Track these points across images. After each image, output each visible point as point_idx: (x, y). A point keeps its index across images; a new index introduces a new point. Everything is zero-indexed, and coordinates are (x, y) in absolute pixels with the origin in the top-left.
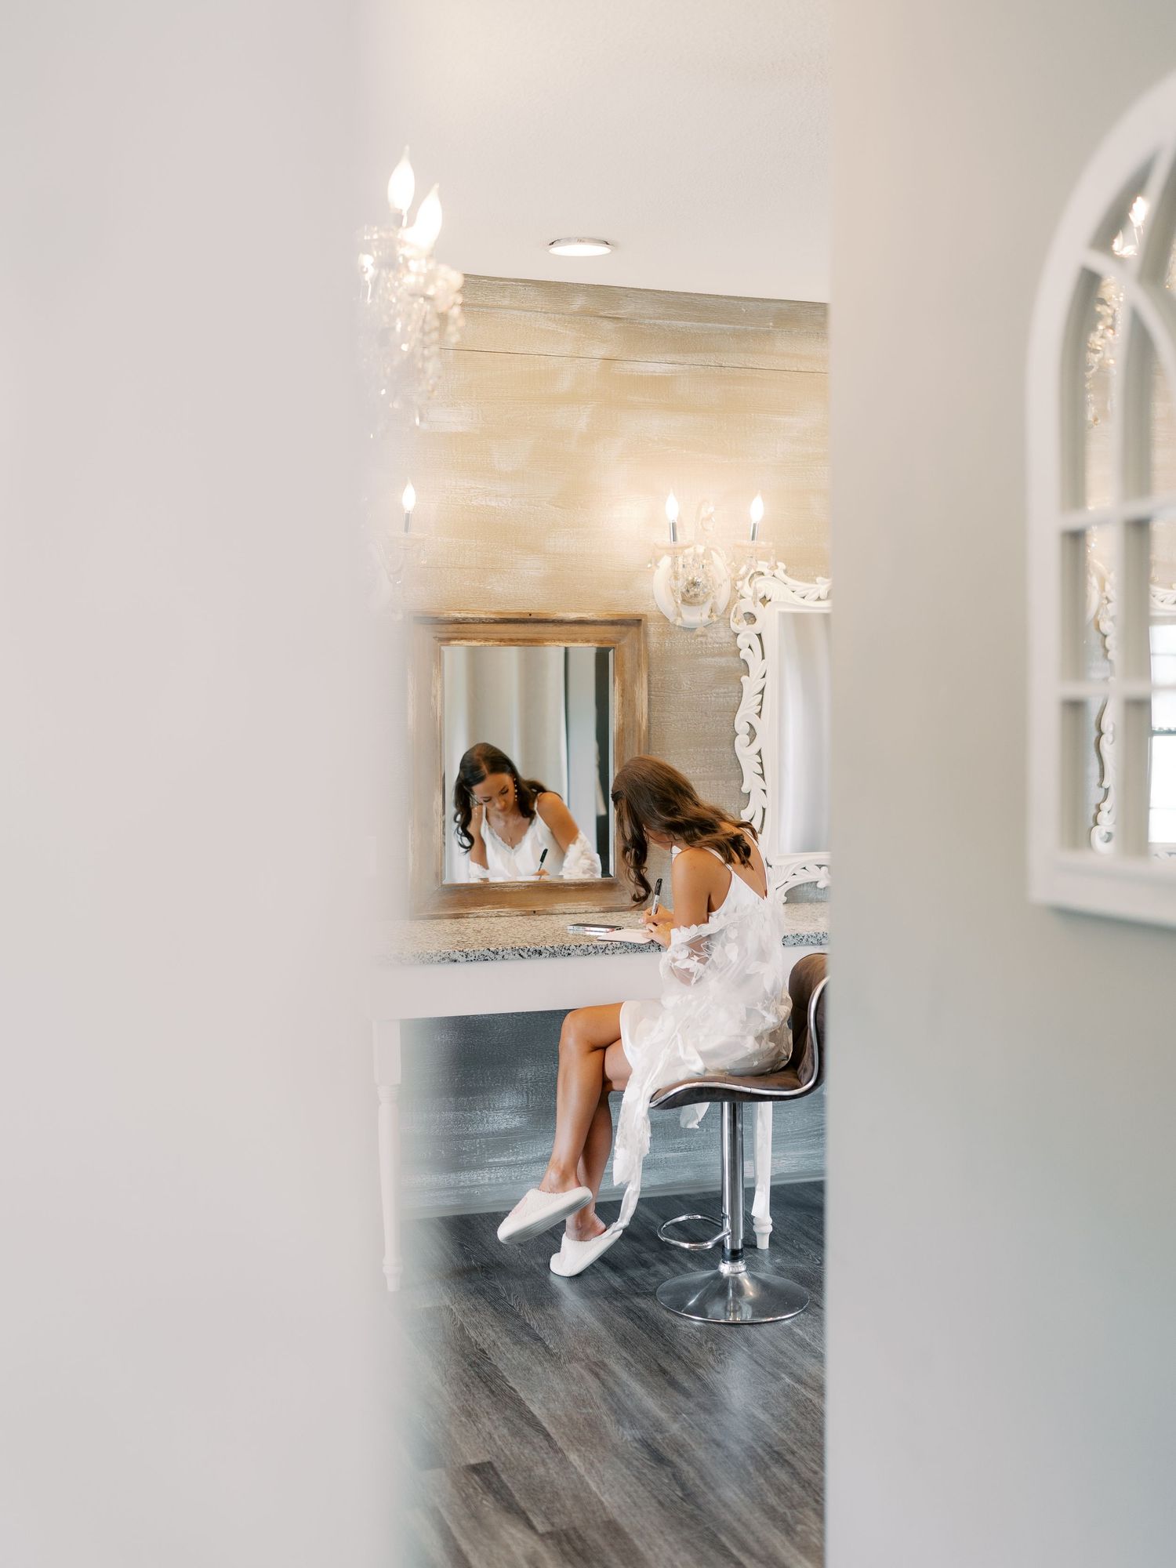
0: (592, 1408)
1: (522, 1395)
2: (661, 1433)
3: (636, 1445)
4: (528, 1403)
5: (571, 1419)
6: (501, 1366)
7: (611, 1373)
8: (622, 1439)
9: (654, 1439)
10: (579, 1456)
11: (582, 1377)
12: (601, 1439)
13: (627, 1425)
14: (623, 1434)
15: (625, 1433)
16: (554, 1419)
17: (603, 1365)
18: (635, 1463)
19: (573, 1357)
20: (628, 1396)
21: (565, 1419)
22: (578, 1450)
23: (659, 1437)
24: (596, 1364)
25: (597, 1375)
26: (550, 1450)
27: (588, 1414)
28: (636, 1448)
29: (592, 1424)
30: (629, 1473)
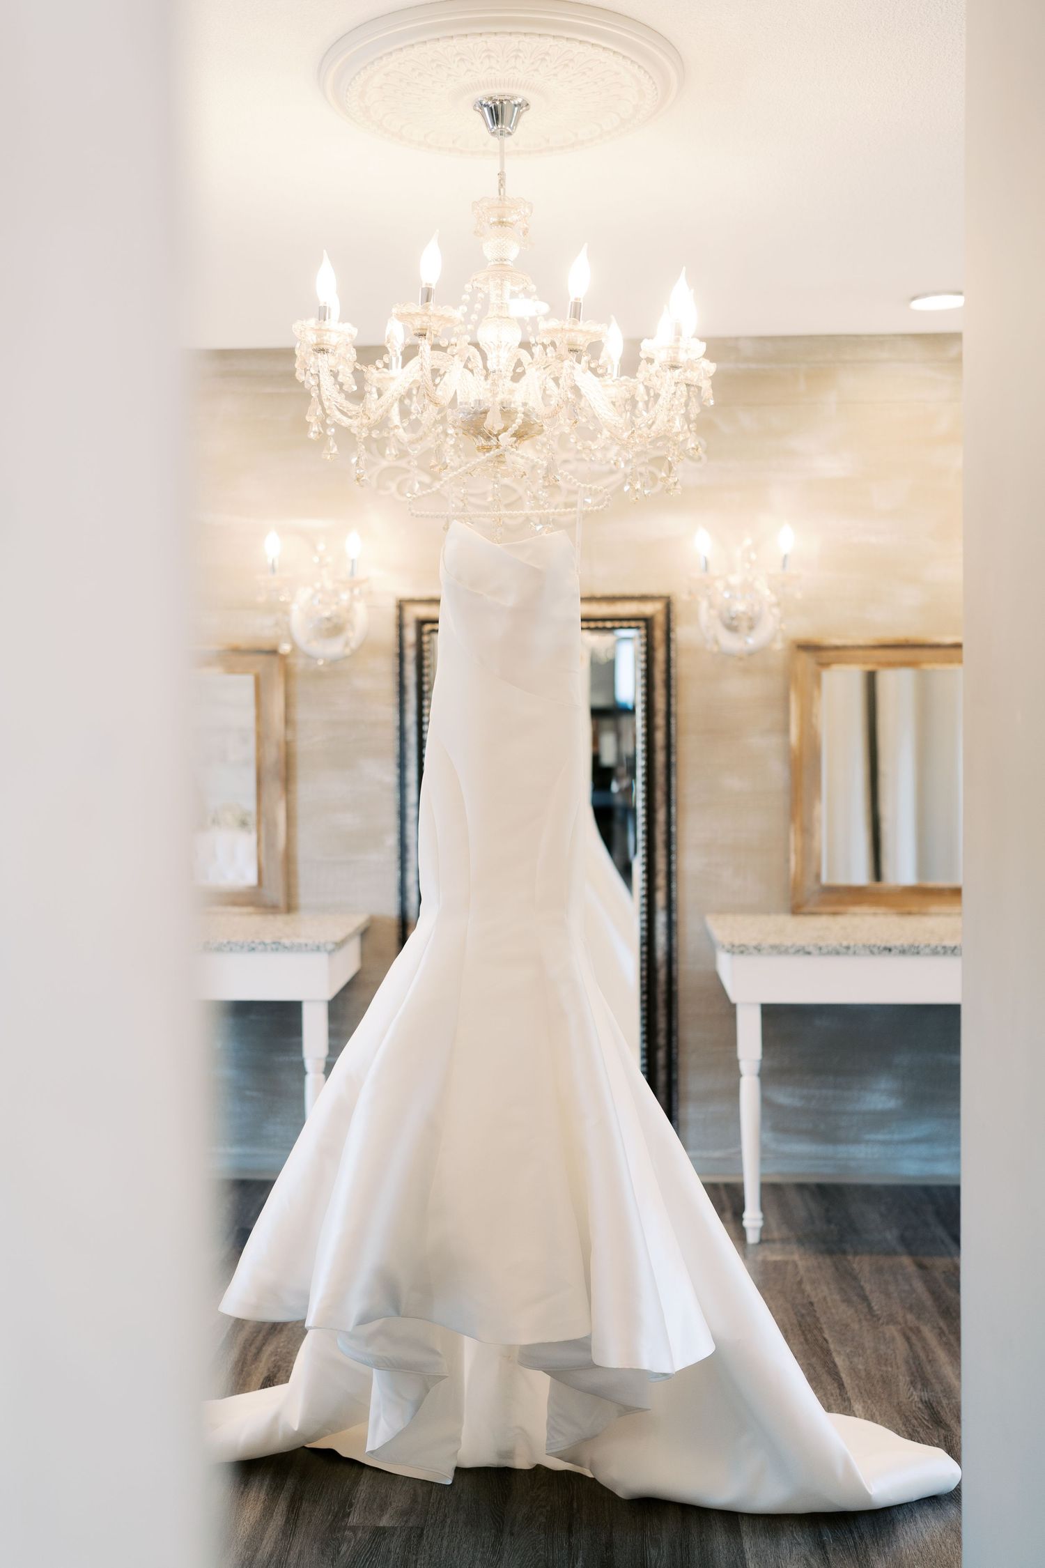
0: (892, 1367)
1: (832, 1347)
2: (948, 1399)
3: (920, 1405)
4: (834, 1354)
5: (868, 1373)
6: (823, 1319)
7: (923, 1339)
8: (909, 1398)
9: (939, 1403)
10: (864, 1407)
11: (893, 1339)
12: (890, 1395)
13: (919, 1386)
14: (912, 1395)
15: (914, 1393)
16: (853, 1371)
17: (917, 1331)
18: (914, 1421)
19: (892, 1320)
20: (930, 1361)
21: (863, 1374)
22: (864, 1402)
23: (945, 1402)
24: (911, 1329)
25: (908, 1339)
26: (839, 1397)
27: (887, 1372)
28: (919, 1408)
29: (886, 1381)
30: (903, 1429)
